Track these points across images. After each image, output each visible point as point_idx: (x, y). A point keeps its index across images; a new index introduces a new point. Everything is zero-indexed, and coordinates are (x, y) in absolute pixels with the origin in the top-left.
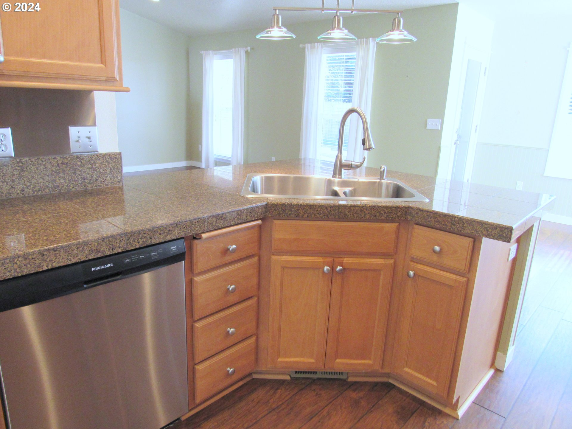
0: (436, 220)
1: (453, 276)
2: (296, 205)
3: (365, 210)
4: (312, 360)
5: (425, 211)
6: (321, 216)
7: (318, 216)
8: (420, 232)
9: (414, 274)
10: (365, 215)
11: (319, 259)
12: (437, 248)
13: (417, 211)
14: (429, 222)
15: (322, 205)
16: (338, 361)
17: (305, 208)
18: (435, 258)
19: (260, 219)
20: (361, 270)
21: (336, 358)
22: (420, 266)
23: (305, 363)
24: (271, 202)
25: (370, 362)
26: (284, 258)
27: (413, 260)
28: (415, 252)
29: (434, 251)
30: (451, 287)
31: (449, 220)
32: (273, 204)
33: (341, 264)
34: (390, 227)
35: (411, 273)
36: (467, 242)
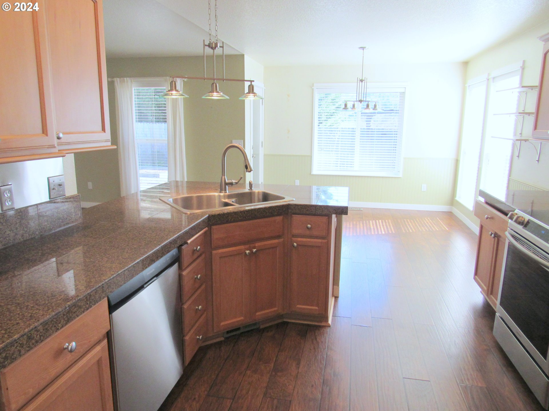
0: (306, 209)
1: (320, 240)
2: (226, 214)
3: (266, 210)
4: (242, 318)
5: (299, 205)
6: (242, 218)
7: (240, 218)
8: (297, 218)
9: (298, 245)
10: (266, 213)
11: (242, 247)
12: (309, 226)
13: (294, 206)
14: (303, 211)
15: (242, 211)
16: (257, 314)
17: (232, 214)
18: (308, 232)
19: (206, 227)
20: (266, 249)
21: (256, 312)
22: (299, 239)
23: (237, 321)
24: (211, 214)
25: (276, 309)
26: (221, 251)
27: (294, 236)
28: (295, 231)
29: (308, 228)
30: (319, 247)
31: (314, 208)
32: (212, 215)
33: (254, 248)
34: (279, 218)
35: (295, 244)
36: (325, 219)
